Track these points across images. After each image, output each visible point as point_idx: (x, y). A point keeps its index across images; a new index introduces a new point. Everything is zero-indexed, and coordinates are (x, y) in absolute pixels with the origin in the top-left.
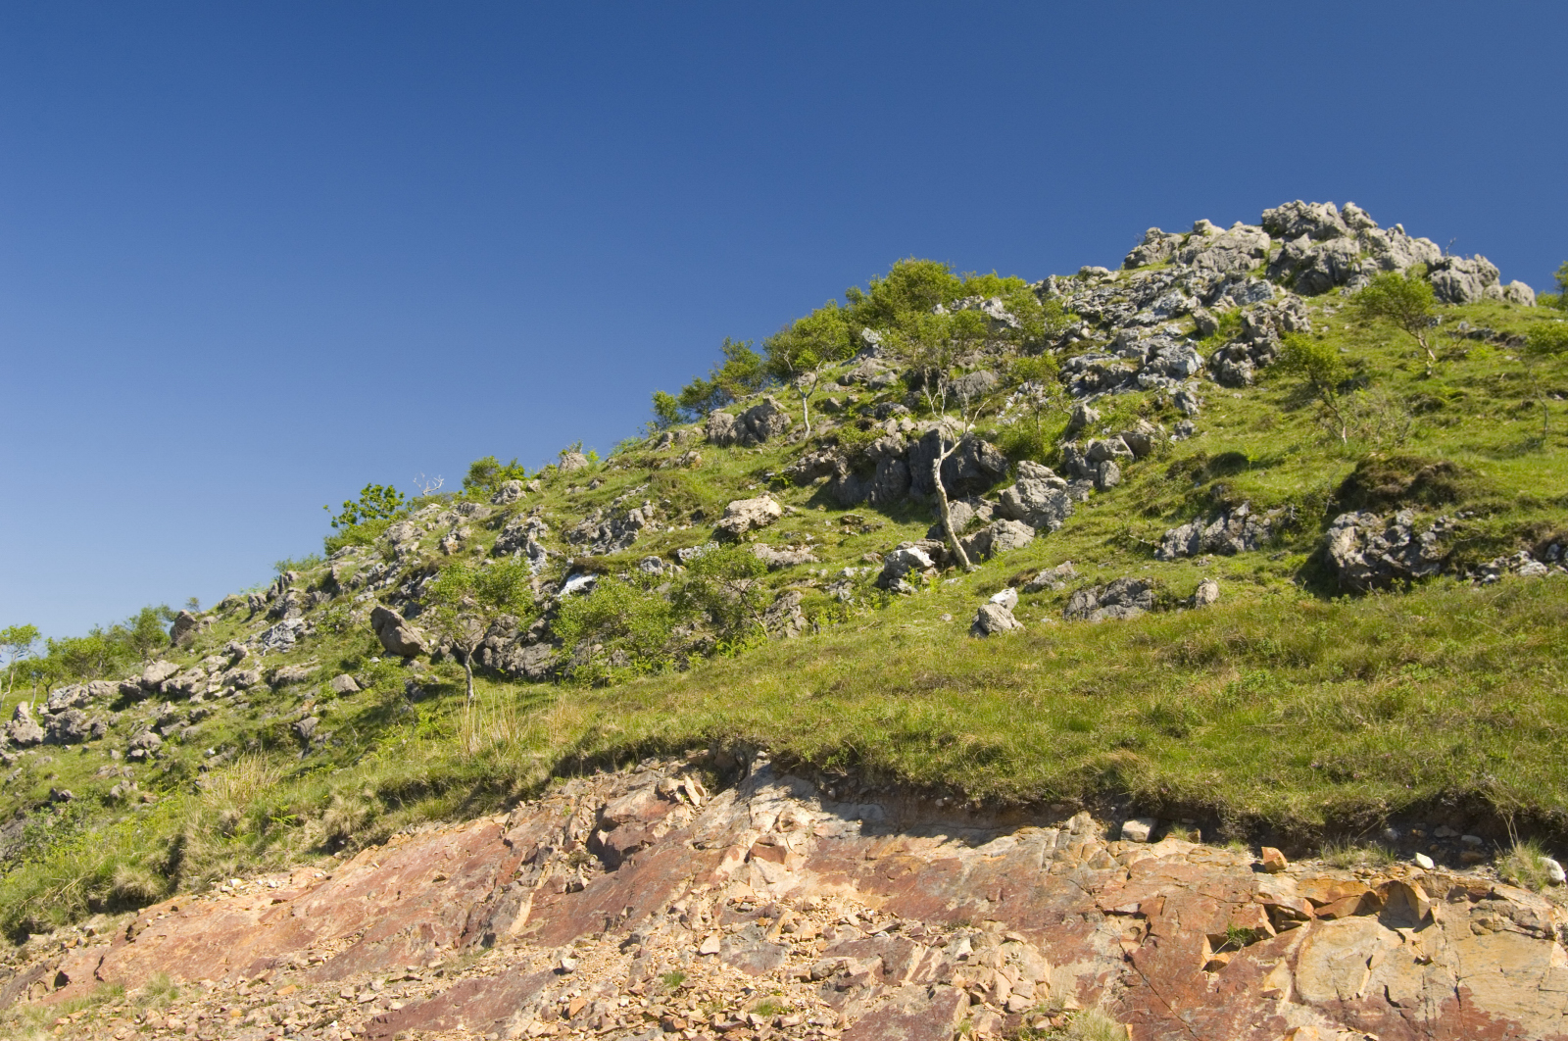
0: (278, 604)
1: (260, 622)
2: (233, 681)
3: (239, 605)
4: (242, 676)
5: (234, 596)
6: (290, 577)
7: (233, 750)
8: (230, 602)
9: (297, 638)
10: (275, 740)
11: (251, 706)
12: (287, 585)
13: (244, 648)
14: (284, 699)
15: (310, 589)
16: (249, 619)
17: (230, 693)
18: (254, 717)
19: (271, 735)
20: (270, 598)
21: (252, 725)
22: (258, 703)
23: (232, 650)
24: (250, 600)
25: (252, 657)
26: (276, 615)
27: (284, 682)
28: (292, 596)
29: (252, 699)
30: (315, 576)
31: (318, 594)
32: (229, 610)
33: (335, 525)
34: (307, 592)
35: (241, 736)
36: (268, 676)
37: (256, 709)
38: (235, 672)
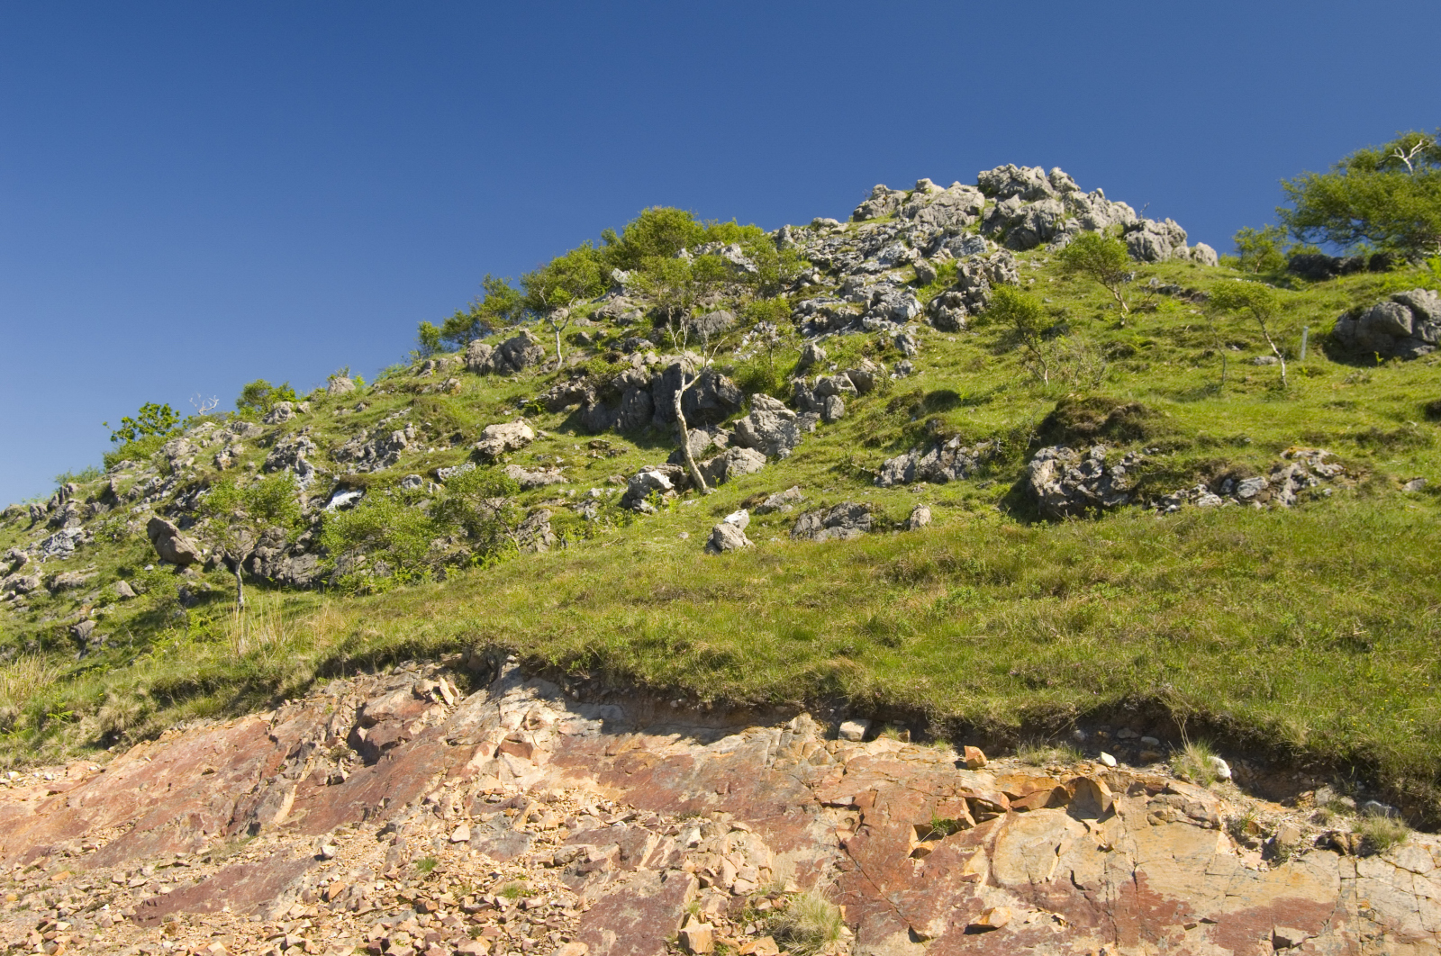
0: (59, 514)
1: (41, 531)
2: (14, 586)
3: (20, 514)
4: (22, 581)
5: (16, 506)
6: (71, 489)
7: (13, 651)
8: (12, 512)
9: (76, 546)
10: (54, 641)
11: (31, 610)
12: (67, 496)
13: (25, 554)
14: (62, 604)
15: (90, 501)
16: (30, 528)
17: (11, 597)
18: (33, 620)
19: (49, 637)
20: (50, 508)
21: (31, 627)
22: (37, 607)
23: (13, 556)
24: (32, 510)
25: (32, 563)
26: (56, 524)
27: (63, 587)
28: (72, 507)
29: (32, 603)
30: (95, 488)
31: (97, 505)
32: (12, 518)
33: (113, 439)
34: (87, 502)
35: (21, 638)
36: (48, 582)
37: (35, 612)
38: (16, 577)
